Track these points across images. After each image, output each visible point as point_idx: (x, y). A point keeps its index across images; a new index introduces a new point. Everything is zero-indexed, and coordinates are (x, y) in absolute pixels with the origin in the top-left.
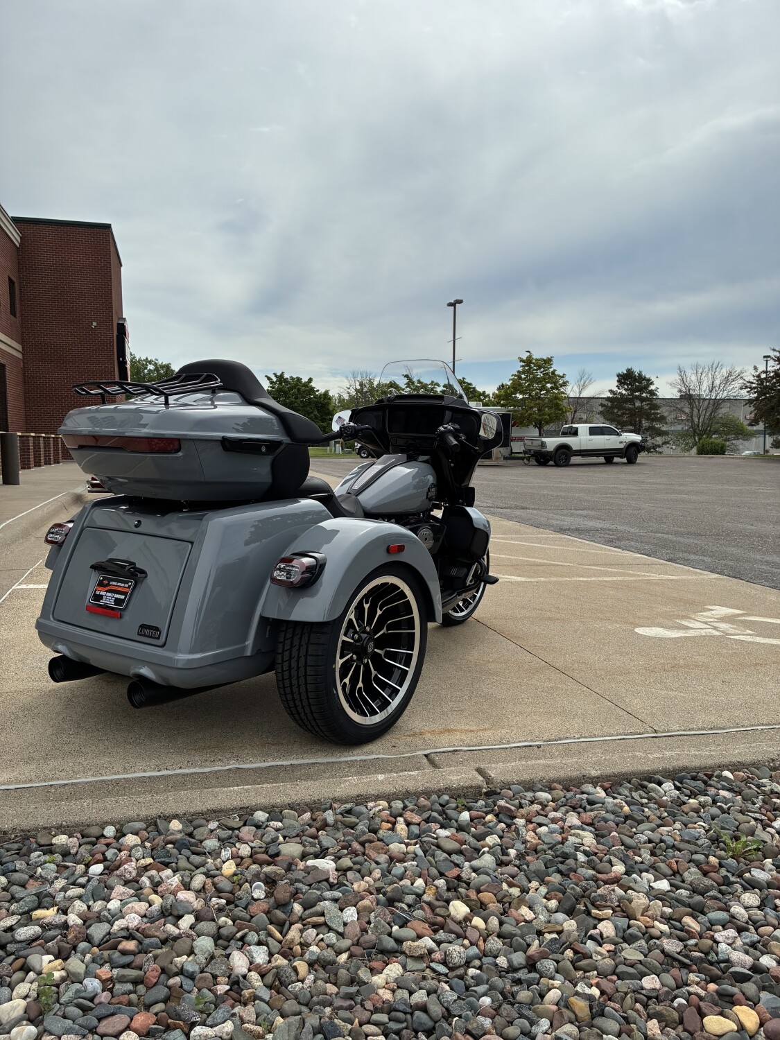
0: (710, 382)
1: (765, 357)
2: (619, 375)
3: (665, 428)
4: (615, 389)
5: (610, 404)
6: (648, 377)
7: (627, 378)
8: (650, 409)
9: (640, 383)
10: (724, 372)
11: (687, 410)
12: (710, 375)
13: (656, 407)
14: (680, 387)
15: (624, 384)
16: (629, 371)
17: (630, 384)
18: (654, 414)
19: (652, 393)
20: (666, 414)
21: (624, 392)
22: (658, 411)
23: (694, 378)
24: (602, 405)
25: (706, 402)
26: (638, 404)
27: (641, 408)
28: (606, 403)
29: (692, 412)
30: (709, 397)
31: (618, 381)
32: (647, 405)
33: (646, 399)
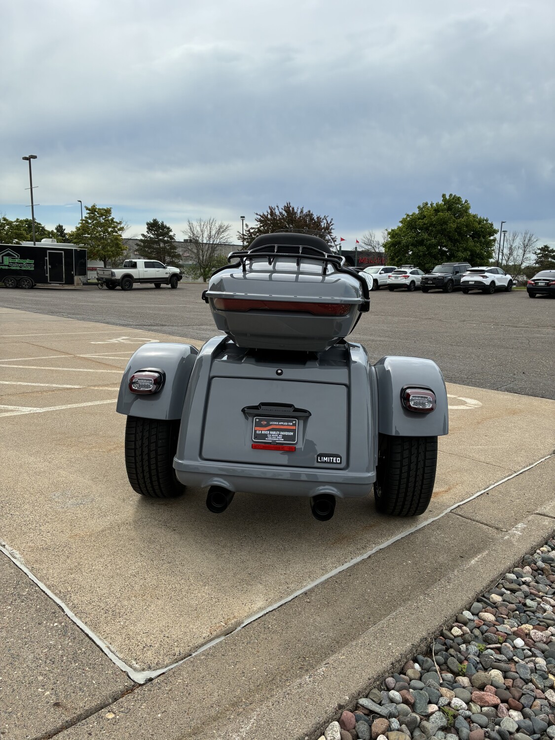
0: (209, 231)
1: (241, 217)
2: (148, 224)
3: (181, 263)
4: (146, 234)
5: (142, 244)
6: (168, 226)
7: (154, 226)
8: (171, 249)
9: (163, 230)
10: (217, 225)
11: (195, 251)
12: (208, 227)
13: (175, 248)
14: (190, 234)
15: (152, 230)
16: (155, 220)
17: (156, 230)
18: (173, 252)
19: (171, 238)
20: (181, 253)
21: (152, 236)
22: (176, 251)
23: (198, 229)
24: (137, 245)
25: (207, 246)
26: (162, 245)
27: (165, 248)
28: (140, 243)
29: (198, 252)
30: (208, 242)
31: (148, 228)
32: (168, 246)
33: (167, 242)
